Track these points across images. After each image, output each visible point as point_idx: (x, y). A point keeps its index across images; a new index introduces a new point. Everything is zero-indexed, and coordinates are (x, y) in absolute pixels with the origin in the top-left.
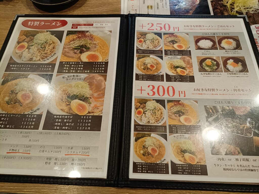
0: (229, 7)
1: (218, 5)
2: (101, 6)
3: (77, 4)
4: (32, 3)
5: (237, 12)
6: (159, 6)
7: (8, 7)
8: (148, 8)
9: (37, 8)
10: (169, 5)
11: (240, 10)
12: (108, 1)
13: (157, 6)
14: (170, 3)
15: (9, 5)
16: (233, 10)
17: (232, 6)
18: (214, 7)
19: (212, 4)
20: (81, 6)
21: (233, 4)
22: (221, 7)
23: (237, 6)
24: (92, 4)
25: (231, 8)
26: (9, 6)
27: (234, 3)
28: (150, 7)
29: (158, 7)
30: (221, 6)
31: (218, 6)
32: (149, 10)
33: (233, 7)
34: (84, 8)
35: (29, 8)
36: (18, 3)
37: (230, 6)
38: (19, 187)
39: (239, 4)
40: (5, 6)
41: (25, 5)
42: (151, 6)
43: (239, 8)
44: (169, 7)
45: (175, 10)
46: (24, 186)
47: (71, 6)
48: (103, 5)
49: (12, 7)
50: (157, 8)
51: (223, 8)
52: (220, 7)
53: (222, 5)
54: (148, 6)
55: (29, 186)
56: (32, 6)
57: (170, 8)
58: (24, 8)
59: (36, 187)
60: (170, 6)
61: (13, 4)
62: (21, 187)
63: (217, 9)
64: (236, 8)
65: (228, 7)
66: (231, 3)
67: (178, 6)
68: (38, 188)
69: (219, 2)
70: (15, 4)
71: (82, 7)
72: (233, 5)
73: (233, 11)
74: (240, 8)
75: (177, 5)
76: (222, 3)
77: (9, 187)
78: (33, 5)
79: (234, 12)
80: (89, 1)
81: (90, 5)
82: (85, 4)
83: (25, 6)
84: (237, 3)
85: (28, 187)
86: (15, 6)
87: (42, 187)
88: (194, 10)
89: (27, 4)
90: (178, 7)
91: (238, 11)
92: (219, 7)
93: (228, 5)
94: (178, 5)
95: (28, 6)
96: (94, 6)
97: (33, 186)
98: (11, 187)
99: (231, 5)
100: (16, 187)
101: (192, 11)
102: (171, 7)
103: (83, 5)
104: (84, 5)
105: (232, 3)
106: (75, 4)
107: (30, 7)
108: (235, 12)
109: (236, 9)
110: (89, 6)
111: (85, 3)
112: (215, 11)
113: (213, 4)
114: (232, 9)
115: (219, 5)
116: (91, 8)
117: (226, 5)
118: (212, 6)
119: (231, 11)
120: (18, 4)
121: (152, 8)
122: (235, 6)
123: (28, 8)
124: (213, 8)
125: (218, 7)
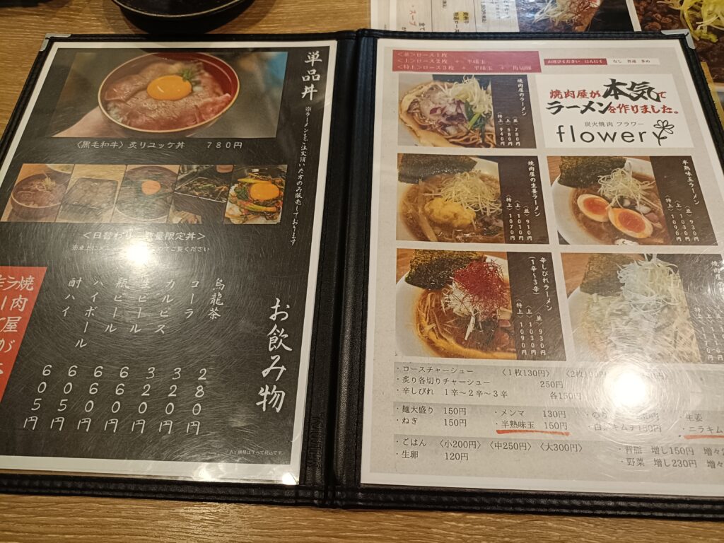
0: (686, 14)
1: (655, 9)
2: (314, 22)
3: (247, 14)
4: (120, 13)
5: (710, 28)
6: (486, 15)
7: (53, 23)
8: (455, 18)
9: (134, 26)
10: (515, 9)
11: (718, 24)
12: (334, 7)
13: (481, 13)
14: (517, 6)
15: (54, 16)
16: (700, 23)
17: (694, 12)
18: (643, 15)
19: (637, 9)
20: (258, 21)
21: (697, 7)
22: (664, 15)
23: (710, 14)
24: (288, 14)
25: (691, 18)
26: (56, 20)
27: (701, 5)
28: (461, 16)
29: (484, 17)
30: (664, 12)
31: (655, 13)
32: (458, 25)
33: (698, 15)
34: (265, 27)
35: (112, 27)
36: (79, 11)
37: (691, 12)
38: (90, 536)
39: (714, 9)
40: (43, 19)
41: (100, 17)
42: (466, 14)
43: (714, 19)
44: (516, 15)
45: (534, 24)
46: (104, 535)
47: (230, 21)
48: (321, 17)
49: (65, 24)
50: (483, 20)
51: (670, 18)
52: (662, 16)
53: (666, 11)
54: (457, 14)
55: (118, 535)
56: (120, 19)
57: (519, 18)
58: (98, 26)
59: (139, 537)
60: (518, 13)
61: (67, 16)
62: (94, 536)
63: (653, 20)
64: (708, 18)
65: (683, 16)
66: (692, 4)
67: (542, 13)
68: (143, 540)
69: (658, 2)
70: (74, 15)
71: (260, 23)
72: (699, 11)
73: (699, 27)
74: (719, 18)
75: (539, 9)
76: (667, 5)
77: (61, 536)
78: (122, 17)
79: (701, 28)
80: (278, 7)
81: (282, 16)
82: (270, 15)
83: (101, 22)
84: (710, 4)
85: (114, 536)
86: (73, 20)
87: (156, 537)
88: (586, 25)
89: (105, 14)
90: (542, 17)
91: (712, 25)
92: (659, 16)
93: (685, 9)
94: (541, 11)
95: (108, 19)
96: (293, 19)
97: (128, 534)
98: (67, 536)
99: (692, 8)
100: (81, 537)
101: (580, 27)
102: (522, 15)
103: (264, 16)
104: (265, 18)
105: (696, 3)
106: (241, 15)
107: (114, 23)
108: (705, 30)
109: (707, 22)
110: (280, 20)
111: (267, 12)
112: (647, 27)
113: (641, 8)
114: (697, 20)
115: (658, 9)
116: (286, 27)
117: (679, 11)
118: (637, 14)
119: (693, 27)
120: (81, 14)
121: (466, 18)
122: (705, 12)
123: (109, 25)
124: (641, 17)
125: (654, 16)
